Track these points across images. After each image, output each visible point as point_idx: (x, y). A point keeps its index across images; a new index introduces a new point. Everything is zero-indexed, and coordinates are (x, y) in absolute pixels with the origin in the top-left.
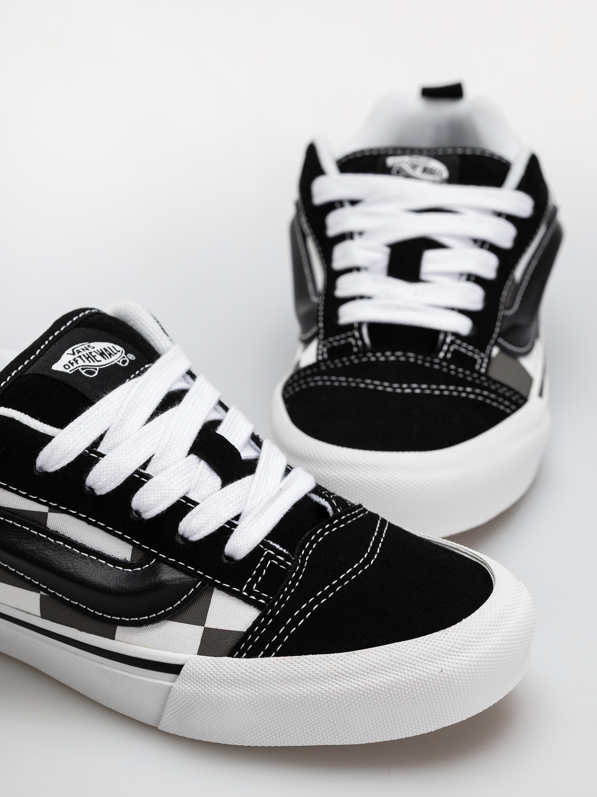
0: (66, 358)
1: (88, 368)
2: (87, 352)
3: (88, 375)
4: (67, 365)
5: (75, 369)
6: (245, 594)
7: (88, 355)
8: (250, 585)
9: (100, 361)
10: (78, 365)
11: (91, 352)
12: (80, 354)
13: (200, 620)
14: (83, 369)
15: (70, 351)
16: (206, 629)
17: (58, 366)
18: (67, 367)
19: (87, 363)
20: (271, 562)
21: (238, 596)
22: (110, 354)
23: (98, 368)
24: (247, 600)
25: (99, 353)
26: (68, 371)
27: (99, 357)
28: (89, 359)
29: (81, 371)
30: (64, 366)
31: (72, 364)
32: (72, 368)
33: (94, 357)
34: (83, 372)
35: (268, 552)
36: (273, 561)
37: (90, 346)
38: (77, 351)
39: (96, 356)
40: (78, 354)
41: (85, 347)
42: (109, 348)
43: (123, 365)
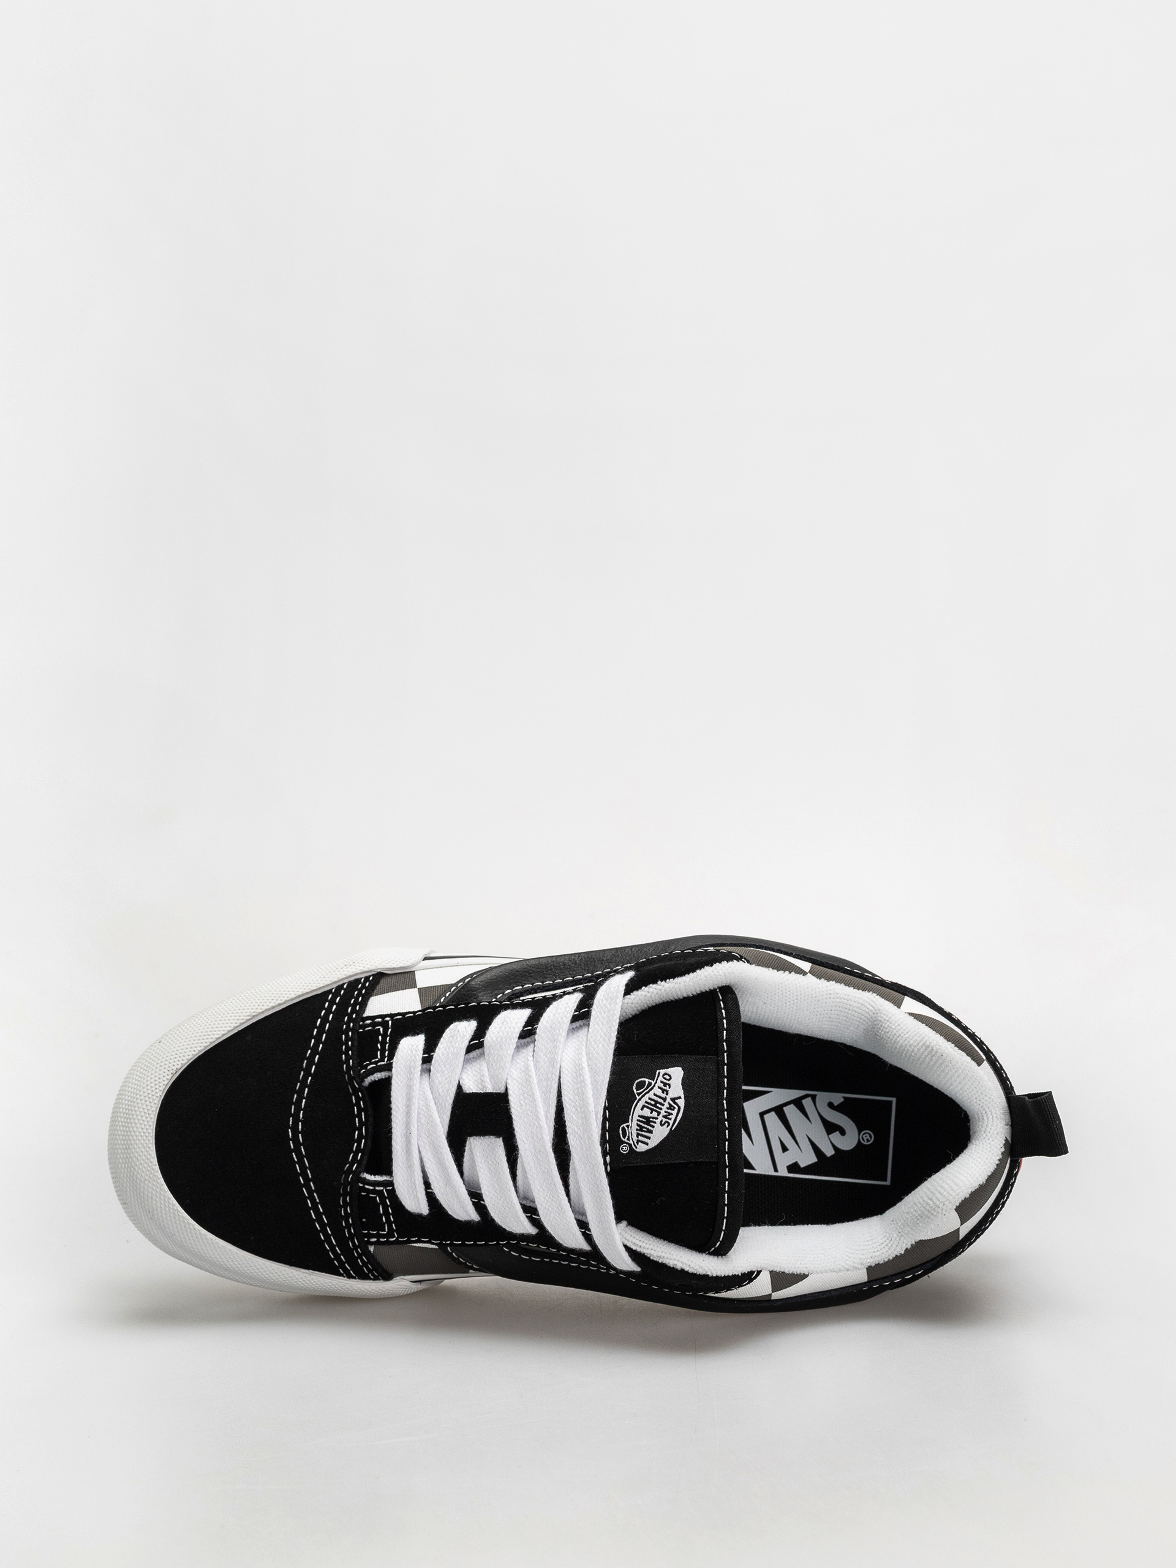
0: (676, 1089)
1: (646, 1089)
2: (663, 1113)
3: (640, 1080)
4: (669, 1080)
5: (657, 1080)
6: (388, 1019)
7: (658, 1108)
8: (385, 1030)
9: (642, 1109)
10: (656, 1088)
11: (658, 1115)
12: (666, 1104)
13: (424, 993)
14: (650, 1084)
15: (681, 1102)
16: (415, 986)
18: (668, 1077)
19: (651, 1095)
21: (392, 1016)
22: (641, 1128)
23: (638, 1098)
24: (383, 1017)
25: (651, 1119)
26: (662, 1071)
27: (646, 1112)
28: (653, 1103)
29: (651, 1081)
30: (669, 1076)
31: (665, 1085)
32: (661, 1078)
33: (652, 1110)
34: (647, 1080)
35: (384, 1061)
36: (376, 1060)
37: (667, 1124)
38: (675, 1108)
39: (651, 1113)
40: (669, 1104)
41: (670, 1119)
42: (649, 1138)
43: (623, 1128)
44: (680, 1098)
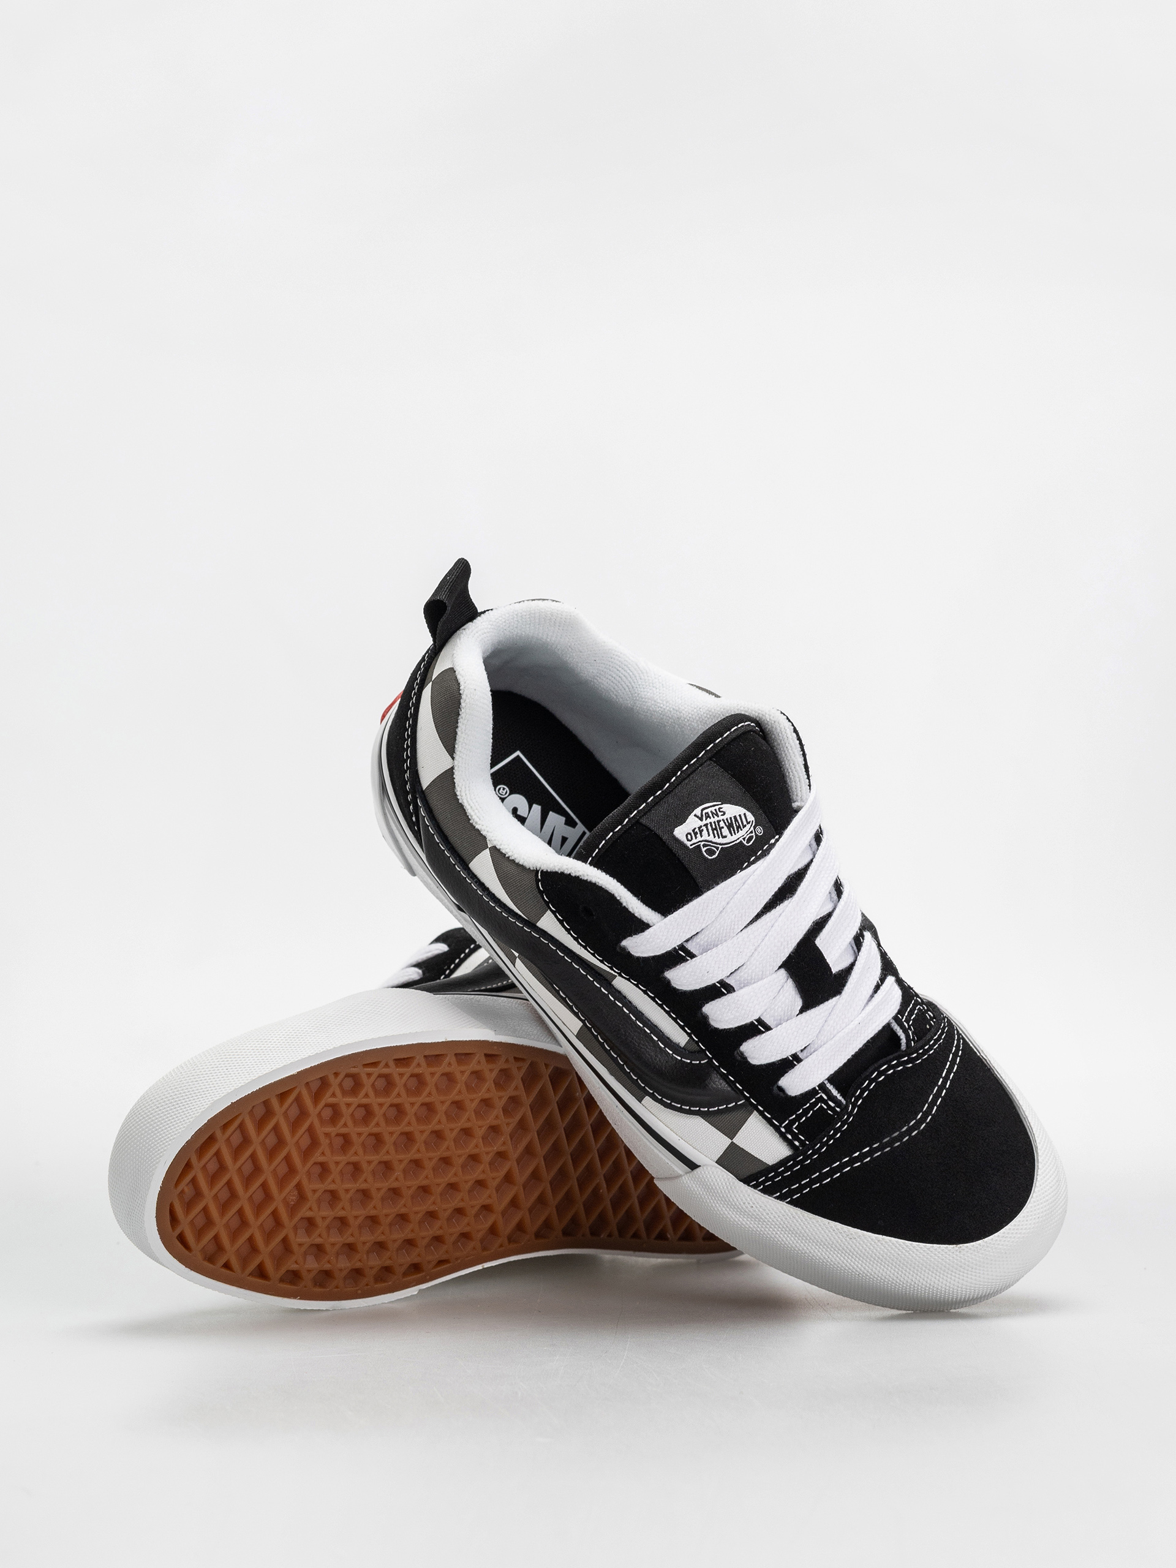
0: (692, 822)
1: (708, 845)
2: (716, 819)
3: (707, 856)
4: (690, 834)
5: (698, 842)
6: (783, 1130)
7: (715, 825)
8: (792, 1122)
9: (725, 837)
10: (703, 839)
11: (720, 821)
12: (709, 821)
13: (731, 1132)
14: (704, 846)
15: (698, 811)
16: (733, 1145)
17: (680, 832)
18: (689, 837)
19: (711, 838)
20: (821, 1106)
21: (777, 1129)
22: (739, 827)
23: (720, 847)
24: (783, 1136)
25: (727, 824)
26: (688, 844)
27: (725, 831)
28: (715, 832)
29: (702, 847)
30: (687, 836)
31: (696, 834)
32: (694, 841)
33: (721, 828)
34: (704, 850)
35: (821, 1096)
36: (823, 1105)
37: (721, 810)
38: (706, 813)
39: (723, 828)
40: (706, 820)
41: (715, 810)
42: (740, 815)
43: (748, 842)
44: (695, 815)
